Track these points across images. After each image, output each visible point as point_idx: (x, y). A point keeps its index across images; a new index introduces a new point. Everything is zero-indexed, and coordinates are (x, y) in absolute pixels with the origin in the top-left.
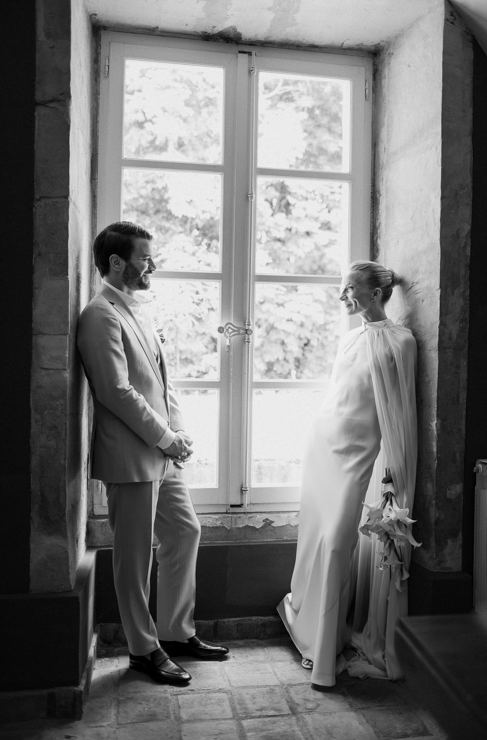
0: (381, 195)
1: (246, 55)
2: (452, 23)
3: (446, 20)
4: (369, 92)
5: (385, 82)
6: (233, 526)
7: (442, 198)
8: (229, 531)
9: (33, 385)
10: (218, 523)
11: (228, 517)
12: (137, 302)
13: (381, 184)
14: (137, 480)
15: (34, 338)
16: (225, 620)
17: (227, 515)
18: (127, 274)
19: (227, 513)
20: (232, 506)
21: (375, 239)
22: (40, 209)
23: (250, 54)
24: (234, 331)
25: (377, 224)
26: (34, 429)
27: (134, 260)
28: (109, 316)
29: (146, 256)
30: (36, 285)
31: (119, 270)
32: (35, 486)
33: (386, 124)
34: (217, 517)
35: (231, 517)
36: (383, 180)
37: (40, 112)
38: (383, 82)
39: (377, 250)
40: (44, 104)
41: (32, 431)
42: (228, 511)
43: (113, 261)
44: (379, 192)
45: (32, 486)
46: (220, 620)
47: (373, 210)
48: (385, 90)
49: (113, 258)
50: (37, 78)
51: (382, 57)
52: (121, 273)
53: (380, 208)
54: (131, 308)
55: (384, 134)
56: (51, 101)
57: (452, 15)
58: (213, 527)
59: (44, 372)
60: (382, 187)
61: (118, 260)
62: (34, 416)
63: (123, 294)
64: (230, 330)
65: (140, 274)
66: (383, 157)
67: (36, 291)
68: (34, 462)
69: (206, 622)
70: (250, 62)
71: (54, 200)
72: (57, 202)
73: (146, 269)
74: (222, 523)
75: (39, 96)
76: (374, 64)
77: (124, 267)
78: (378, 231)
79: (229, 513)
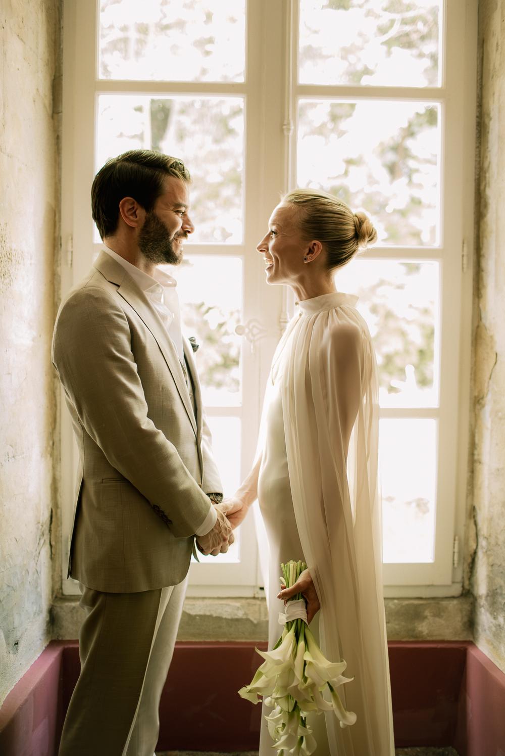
0: (491, 119)
6: (263, 618)
8: (255, 625)
10: (240, 614)
11: (255, 605)
12: (158, 286)
13: (491, 102)
17: (253, 601)
18: (148, 233)
19: (254, 598)
21: (482, 187)
25: (486, 165)
27: (162, 210)
28: (110, 311)
31: (133, 224)
34: (237, 604)
35: (260, 605)
36: (494, 94)
39: (486, 206)
42: (256, 596)
43: (126, 209)
44: (488, 115)
47: (480, 143)
49: (126, 204)
53: (489, 139)
58: (232, 620)
60: (493, 106)
61: (133, 208)
63: (137, 271)
65: (168, 235)
73: (179, 229)
74: (246, 614)
77: (143, 220)
78: (487, 175)
79: (258, 598)
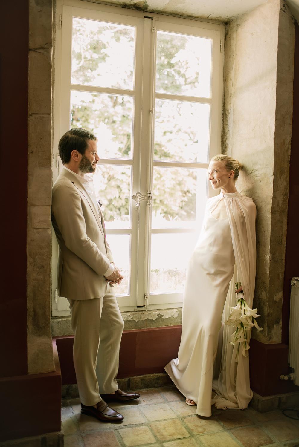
0: (229, 113)
1: (150, 20)
2: (284, 11)
3: (281, 9)
4: (223, 47)
5: (233, 42)
6: (139, 319)
7: (276, 120)
8: (136, 322)
9: (29, 239)
10: (130, 318)
11: (136, 314)
12: (87, 181)
13: (229, 106)
14: (92, 298)
15: (28, 208)
16: (135, 377)
18: (83, 163)
19: (135, 311)
20: (138, 307)
21: (224, 140)
22: (32, 121)
23: (152, 18)
24: (141, 198)
25: (226, 131)
26: (29, 268)
27: (87, 154)
29: (94, 151)
30: (29, 173)
31: (77, 160)
32: (30, 305)
33: (234, 69)
34: (129, 314)
35: (138, 314)
36: (231, 103)
37: (32, 55)
38: (232, 42)
39: (226, 147)
40: (34, 50)
41: (28, 270)
42: (136, 310)
43: (74, 155)
44: (228, 111)
45: (28, 306)
46: (132, 378)
47: (224, 121)
48: (233, 47)
49: (74, 152)
50: (30, 32)
51: (231, 26)
52: (79, 163)
53: (228, 121)
54: (83, 185)
55: (232, 75)
56: (39, 48)
57: (284, 6)
58: (127, 321)
59: (35, 231)
60: (230, 108)
61: (77, 154)
62: (29, 260)
63: (78, 176)
64: (139, 197)
65: (91, 164)
66: (231, 89)
67: (30, 178)
68: (29, 290)
69: (123, 379)
70: (152, 24)
71: (41, 116)
72: (43, 117)
73: (94, 161)
74: (133, 318)
75: (31, 45)
76: (225, 30)
77: (81, 159)
78: (227, 135)
79: (136, 311)
